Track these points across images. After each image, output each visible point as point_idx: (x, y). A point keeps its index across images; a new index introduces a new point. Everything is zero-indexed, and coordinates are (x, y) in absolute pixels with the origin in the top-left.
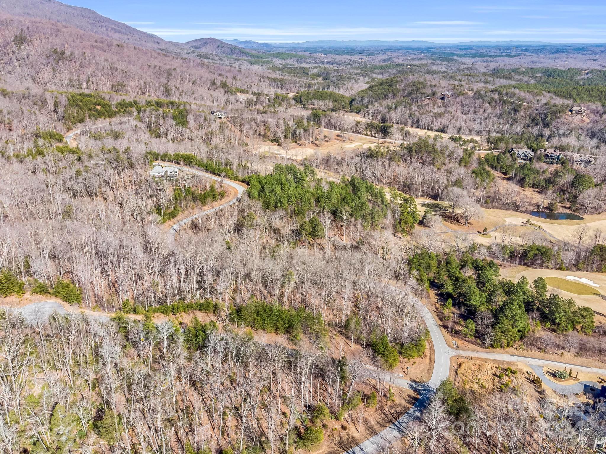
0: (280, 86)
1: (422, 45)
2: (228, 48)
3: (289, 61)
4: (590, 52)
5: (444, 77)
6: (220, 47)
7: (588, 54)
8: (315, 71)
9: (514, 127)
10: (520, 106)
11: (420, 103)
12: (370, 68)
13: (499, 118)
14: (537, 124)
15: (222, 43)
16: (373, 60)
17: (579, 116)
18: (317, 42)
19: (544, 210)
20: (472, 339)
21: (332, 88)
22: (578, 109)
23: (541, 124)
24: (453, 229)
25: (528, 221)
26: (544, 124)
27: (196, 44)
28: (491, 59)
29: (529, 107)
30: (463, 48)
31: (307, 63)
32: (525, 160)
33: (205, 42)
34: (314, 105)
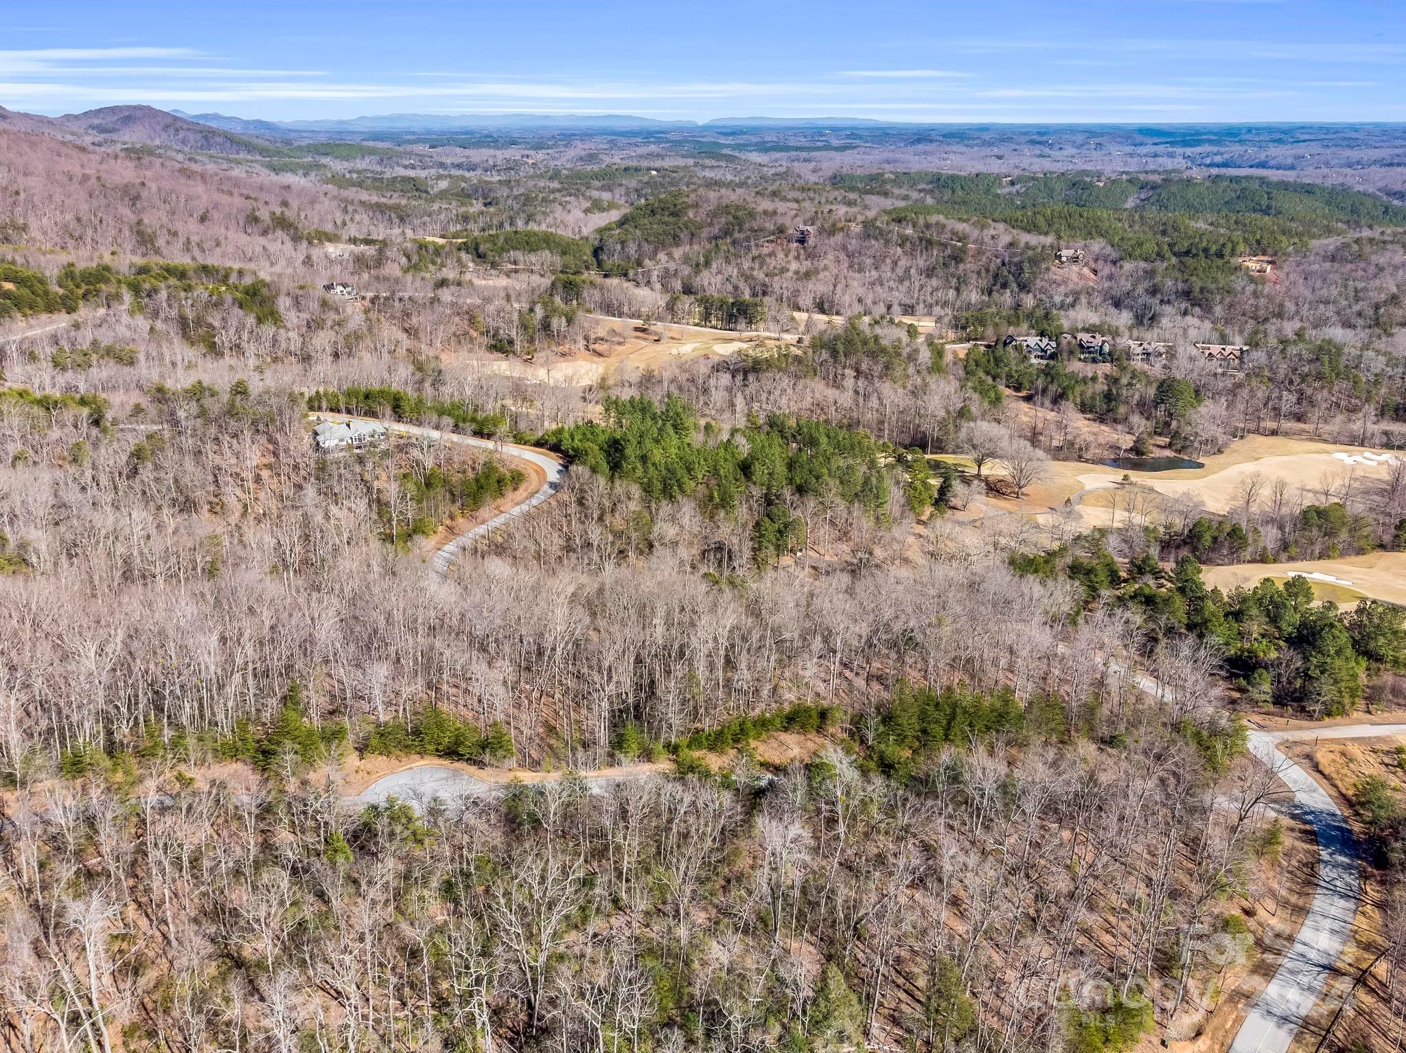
0: (396, 221)
1: (635, 125)
2: (196, 132)
3: (360, 164)
4: (978, 141)
5: (757, 193)
6: (172, 131)
7: (977, 145)
8: (443, 184)
9: (964, 294)
10: (963, 250)
11: (755, 252)
12: (567, 177)
13: (929, 276)
14: (1004, 286)
15: (176, 119)
16: (554, 159)
17: (1075, 268)
18: (385, 118)
19: (1126, 455)
20: (1271, 708)
21: (520, 223)
22: (1070, 253)
23: (1014, 286)
24: (1003, 509)
25: (1126, 478)
26: (1019, 285)
27: (104, 122)
28: (804, 154)
29: (980, 252)
30: (729, 131)
31: (405, 167)
32: (1042, 357)
33: (130, 115)
34: (515, 263)
